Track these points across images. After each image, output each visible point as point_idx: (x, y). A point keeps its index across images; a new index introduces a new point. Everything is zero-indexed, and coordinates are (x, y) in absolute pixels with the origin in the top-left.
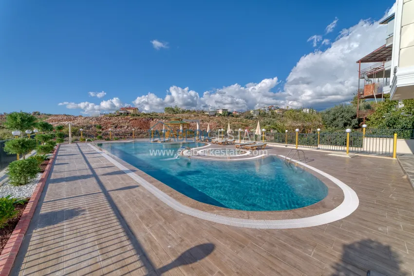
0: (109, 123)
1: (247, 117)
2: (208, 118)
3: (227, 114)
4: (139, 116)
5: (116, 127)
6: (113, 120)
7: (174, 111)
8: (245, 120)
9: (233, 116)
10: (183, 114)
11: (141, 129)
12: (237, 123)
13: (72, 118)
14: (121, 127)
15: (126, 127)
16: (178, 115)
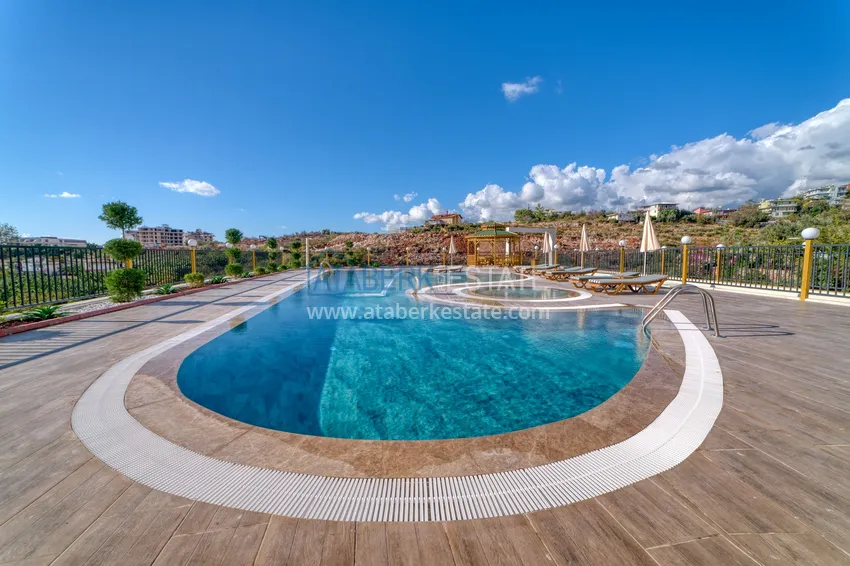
0: (411, 243)
1: (745, 222)
2: (616, 228)
3: (672, 215)
4: (462, 229)
5: (420, 251)
6: (418, 239)
7: (533, 217)
8: (733, 230)
9: (694, 221)
10: (552, 223)
11: (461, 253)
12: (705, 238)
13: (361, 236)
14: (428, 251)
15: (437, 250)
16: (541, 224)
